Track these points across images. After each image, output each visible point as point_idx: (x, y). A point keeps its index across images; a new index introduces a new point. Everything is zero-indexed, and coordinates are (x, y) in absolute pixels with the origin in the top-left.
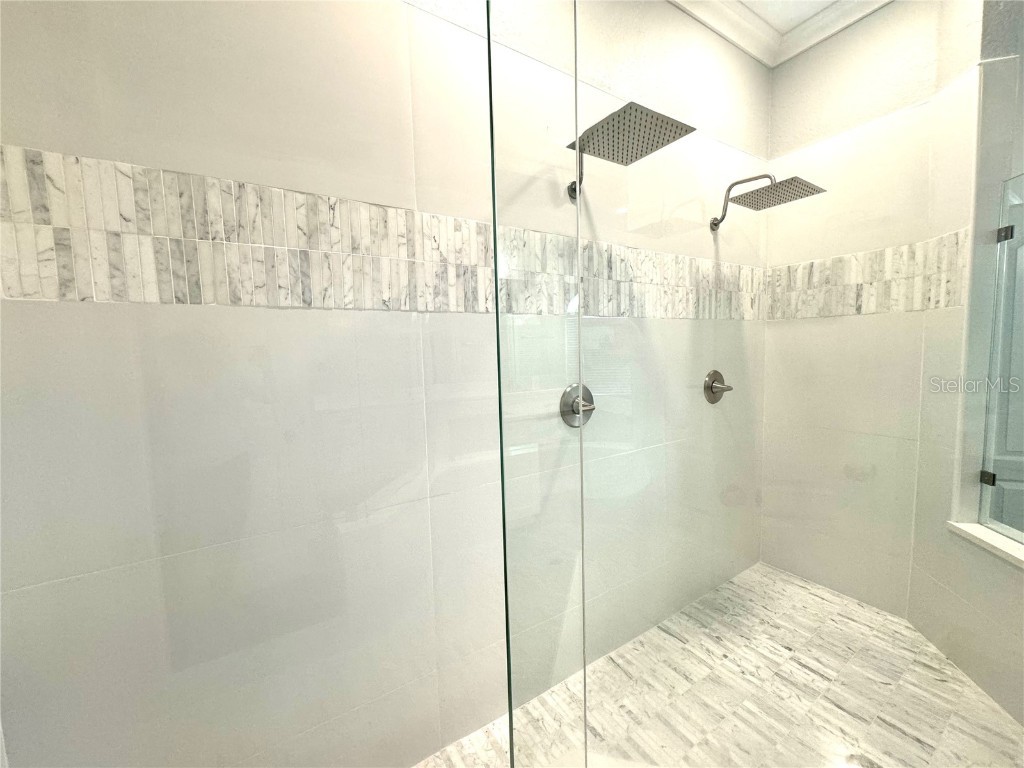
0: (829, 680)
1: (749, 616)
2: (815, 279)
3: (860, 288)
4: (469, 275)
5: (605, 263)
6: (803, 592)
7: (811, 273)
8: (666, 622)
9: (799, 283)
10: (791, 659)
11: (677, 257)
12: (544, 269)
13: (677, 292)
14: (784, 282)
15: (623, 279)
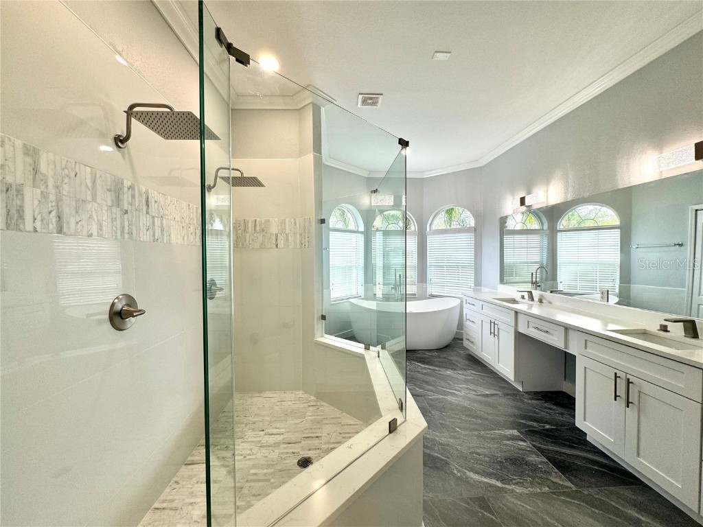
0: (282, 434)
1: (239, 425)
2: (258, 228)
3: (277, 236)
4: (13, 192)
5: (144, 202)
6: (260, 399)
7: (255, 225)
8: (190, 458)
9: (250, 229)
10: (265, 435)
11: (189, 205)
12: (94, 199)
13: (190, 227)
14: (242, 228)
15: (157, 215)
